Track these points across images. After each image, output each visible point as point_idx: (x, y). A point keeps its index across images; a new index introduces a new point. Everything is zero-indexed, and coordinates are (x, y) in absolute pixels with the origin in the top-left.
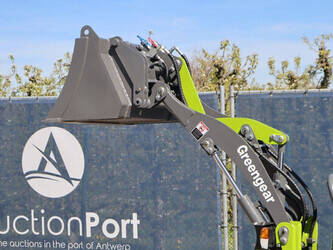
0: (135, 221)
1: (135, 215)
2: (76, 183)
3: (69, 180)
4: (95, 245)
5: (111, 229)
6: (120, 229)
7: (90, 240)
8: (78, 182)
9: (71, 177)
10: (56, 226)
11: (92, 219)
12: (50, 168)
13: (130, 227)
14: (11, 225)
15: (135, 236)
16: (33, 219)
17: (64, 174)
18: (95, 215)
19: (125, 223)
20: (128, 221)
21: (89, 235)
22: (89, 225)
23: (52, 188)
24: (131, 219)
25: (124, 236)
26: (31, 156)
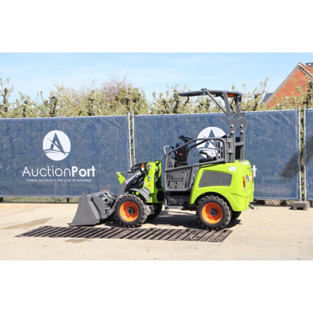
0: (93, 169)
1: (93, 167)
2: (67, 154)
3: (64, 153)
4: (76, 180)
5: (83, 173)
6: (87, 173)
7: (73, 178)
8: (68, 154)
9: (65, 151)
10: (59, 172)
11: (74, 170)
12: (55, 148)
13: (91, 172)
14: (39, 173)
15: (94, 175)
16: (49, 170)
17: (62, 151)
18: (76, 168)
19: (89, 170)
20: (90, 170)
21: (73, 176)
22: (73, 172)
23: (56, 156)
24: (91, 168)
25: (89, 175)
26: (47, 143)
